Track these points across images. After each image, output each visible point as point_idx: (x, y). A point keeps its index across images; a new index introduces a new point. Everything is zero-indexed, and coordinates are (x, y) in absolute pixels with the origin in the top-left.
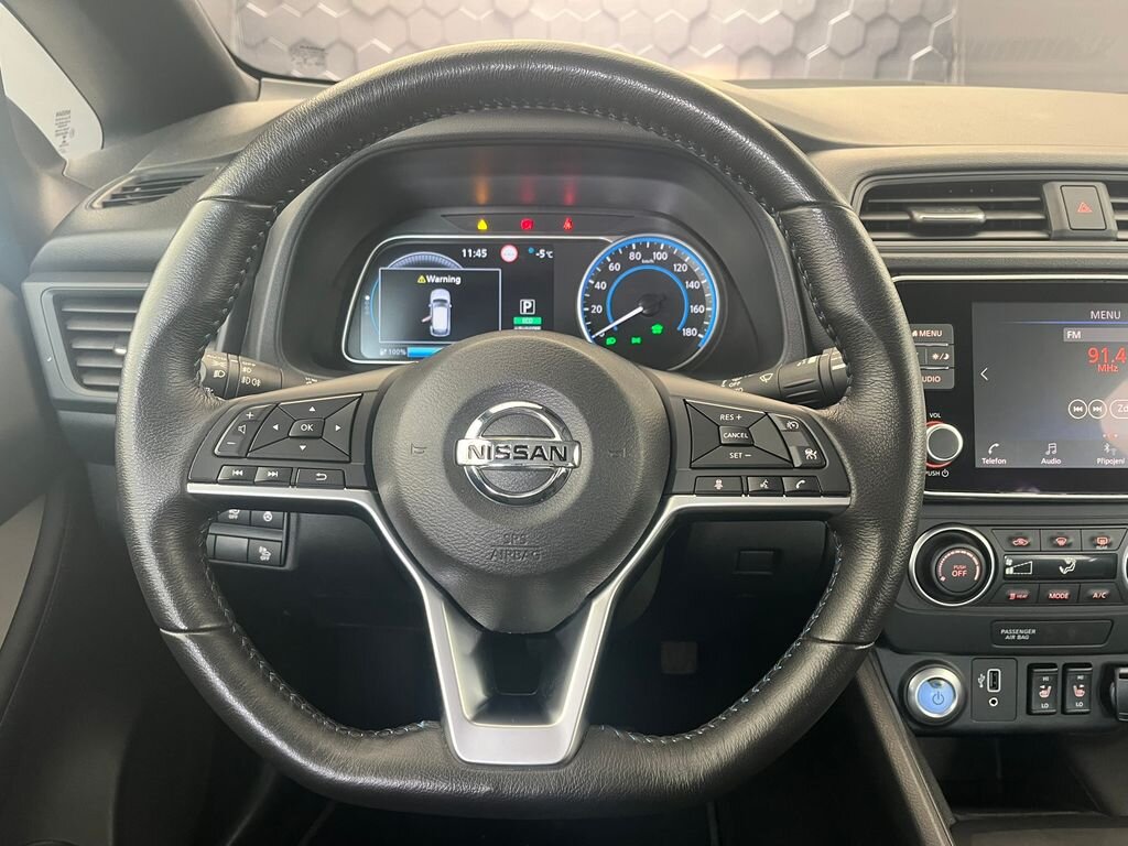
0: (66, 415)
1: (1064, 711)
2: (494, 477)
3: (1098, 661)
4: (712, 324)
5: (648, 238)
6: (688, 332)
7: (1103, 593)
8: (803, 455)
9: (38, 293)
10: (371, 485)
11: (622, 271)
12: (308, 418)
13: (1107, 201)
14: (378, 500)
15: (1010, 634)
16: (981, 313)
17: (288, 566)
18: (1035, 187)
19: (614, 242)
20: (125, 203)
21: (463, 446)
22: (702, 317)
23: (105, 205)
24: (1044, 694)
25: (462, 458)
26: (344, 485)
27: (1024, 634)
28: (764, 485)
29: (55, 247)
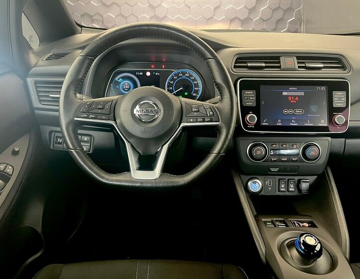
0: (37, 112)
1: (288, 191)
2: (142, 117)
3: (297, 178)
4: (200, 93)
5: (184, 70)
6: (194, 94)
7: (295, 159)
8: (210, 113)
9: (30, 81)
10: (115, 120)
11: (177, 79)
12: (101, 105)
13: (296, 61)
14: (116, 123)
15: (273, 170)
16: (263, 88)
17: (90, 152)
18: (278, 58)
19: (175, 71)
20: (51, 59)
21: (135, 110)
22: (198, 90)
23: (46, 60)
24: (283, 186)
25: (135, 112)
26: (109, 120)
27: (276, 170)
28: (201, 120)
29: (34, 70)
